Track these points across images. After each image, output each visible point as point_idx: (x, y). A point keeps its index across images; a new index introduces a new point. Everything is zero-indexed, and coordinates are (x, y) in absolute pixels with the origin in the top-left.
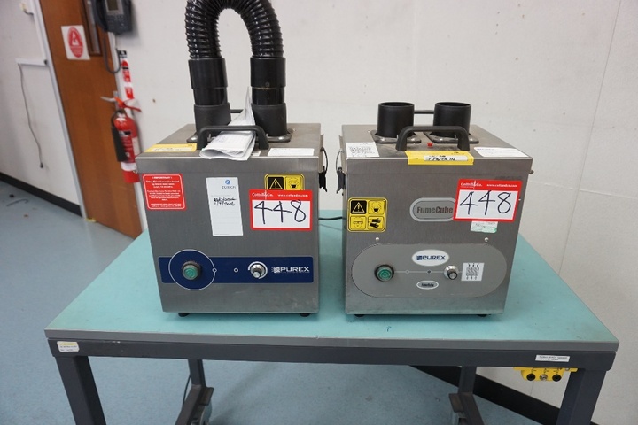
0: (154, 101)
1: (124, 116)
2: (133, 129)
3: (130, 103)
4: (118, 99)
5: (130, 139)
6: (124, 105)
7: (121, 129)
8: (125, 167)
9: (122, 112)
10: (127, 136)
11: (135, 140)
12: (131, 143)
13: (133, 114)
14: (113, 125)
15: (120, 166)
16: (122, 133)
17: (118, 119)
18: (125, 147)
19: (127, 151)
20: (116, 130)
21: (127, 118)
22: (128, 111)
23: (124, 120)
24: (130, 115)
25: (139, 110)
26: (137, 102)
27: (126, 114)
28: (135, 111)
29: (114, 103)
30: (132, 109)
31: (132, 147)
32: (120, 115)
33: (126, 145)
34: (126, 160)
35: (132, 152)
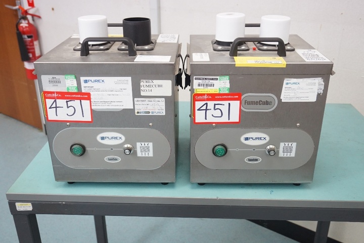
0: (53, 9)
1: (27, 22)
2: (34, 33)
3: (31, 11)
4: (21, 8)
5: (32, 42)
6: (26, 12)
7: (24, 33)
8: (28, 66)
9: (25, 18)
10: (30, 39)
11: (36, 43)
12: (33, 45)
13: (33, 20)
14: (18, 29)
15: (24, 65)
16: (25, 37)
17: (21, 25)
18: (28, 49)
19: (29, 52)
20: (20, 34)
21: (29, 23)
22: (29, 17)
23: (27, 25)
24: (31, 21)
25: (39, 17)
26: (38, 10)
27: (28, 21)
28: (35, 18)
29: (16, 10)
30: (33, 16)
31: (34, 49)
32: (23, 21)
33: (29, 47)
34: (29, 60)
35: (34, 53)
